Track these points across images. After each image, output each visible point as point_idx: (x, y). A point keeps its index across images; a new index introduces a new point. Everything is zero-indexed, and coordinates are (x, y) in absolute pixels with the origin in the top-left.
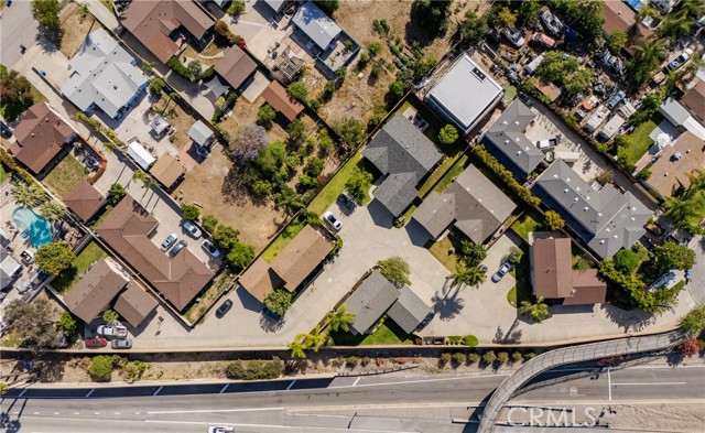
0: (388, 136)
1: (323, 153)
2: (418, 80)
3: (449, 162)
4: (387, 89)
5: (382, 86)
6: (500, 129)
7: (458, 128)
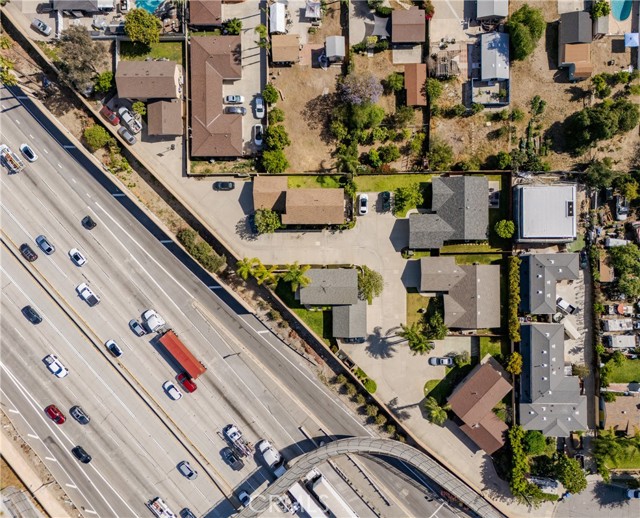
0: (462, 186)
1: (406, 151)
2: (524, 169)
3: (486, 247)
4: (496, 153)
5: (495, 147)
6: (543, 262)
7: (516, 231)
